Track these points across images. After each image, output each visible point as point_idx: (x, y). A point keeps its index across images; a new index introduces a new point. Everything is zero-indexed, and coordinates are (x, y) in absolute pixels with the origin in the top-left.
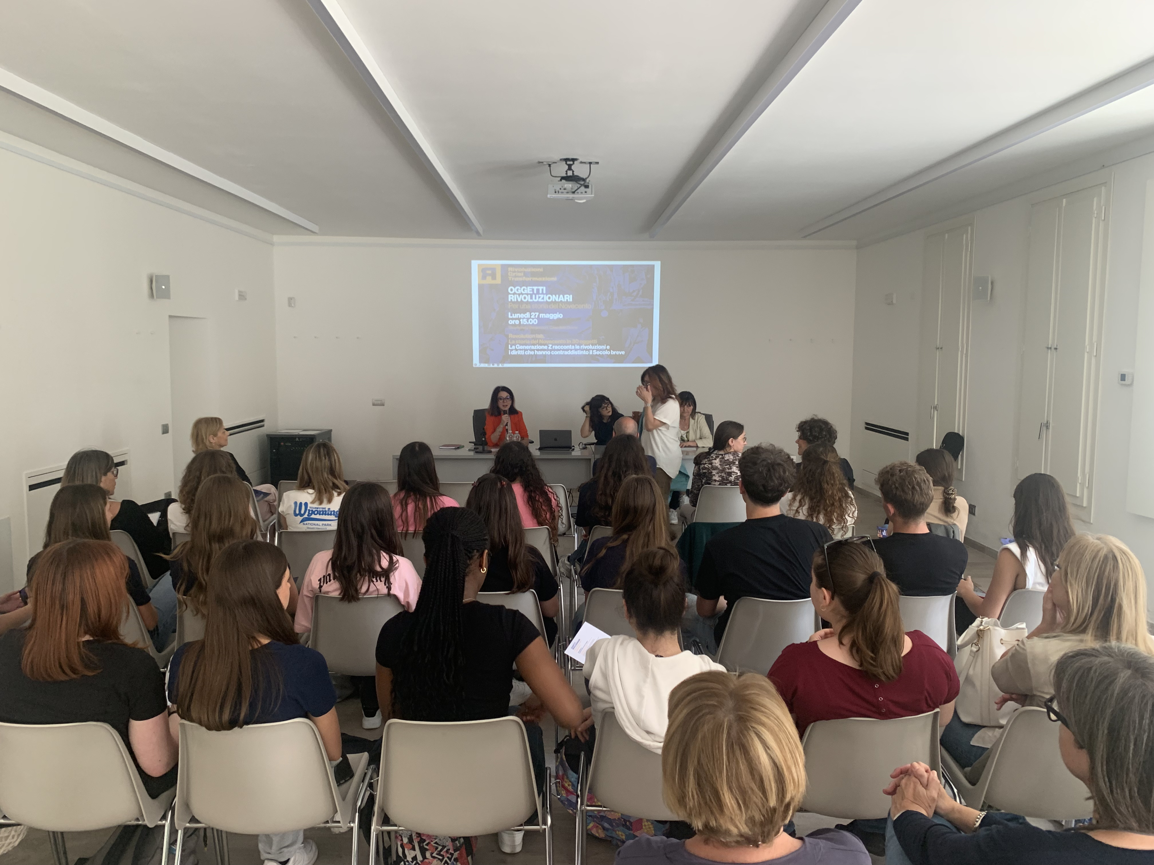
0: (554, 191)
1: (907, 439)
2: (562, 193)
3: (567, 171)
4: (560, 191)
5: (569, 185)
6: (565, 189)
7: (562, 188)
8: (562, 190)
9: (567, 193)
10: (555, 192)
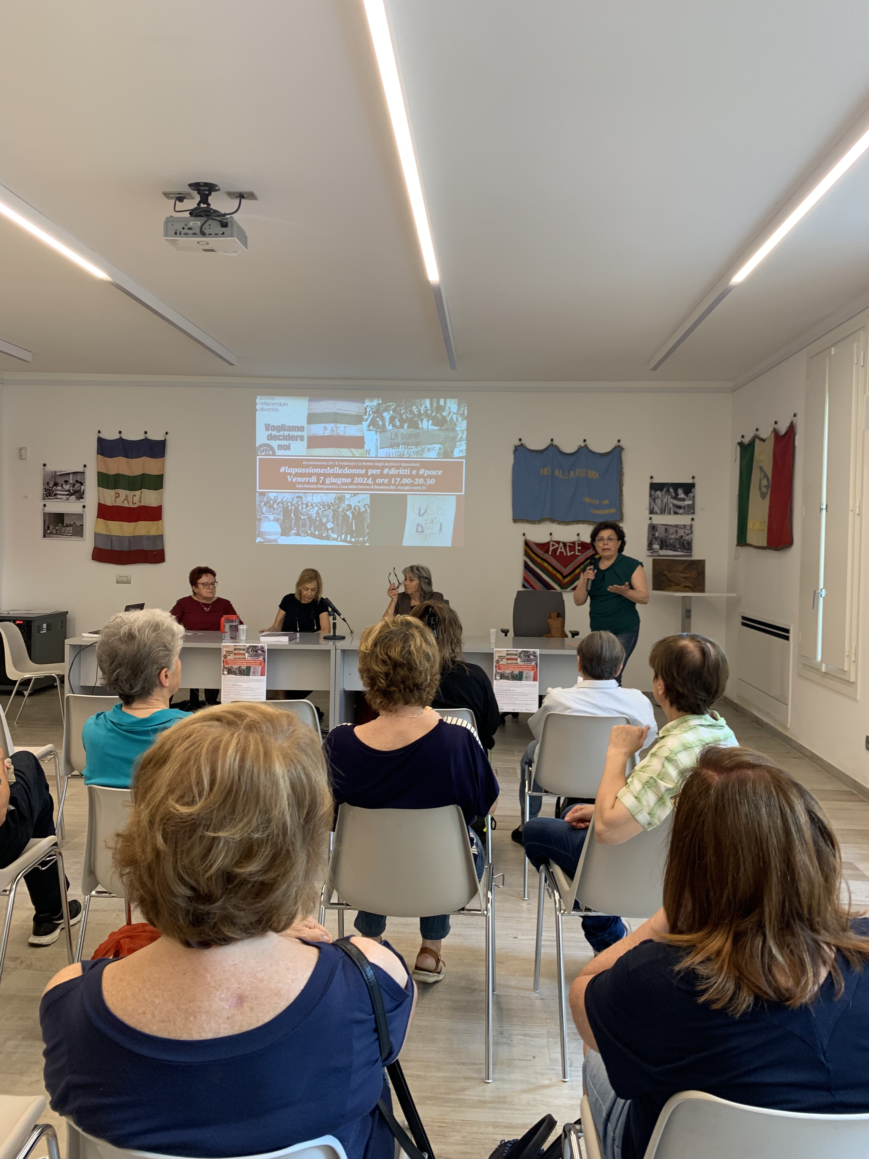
0: (174, 232)
1: (787, 638)
2: (186, 234)
3: (199, 204)
4: (183, 232)
5: (196, 223)
6: (190, 229)
7: (186, 227)
8: (186, 231)
9: (195, 234)
10: (176, 233)
